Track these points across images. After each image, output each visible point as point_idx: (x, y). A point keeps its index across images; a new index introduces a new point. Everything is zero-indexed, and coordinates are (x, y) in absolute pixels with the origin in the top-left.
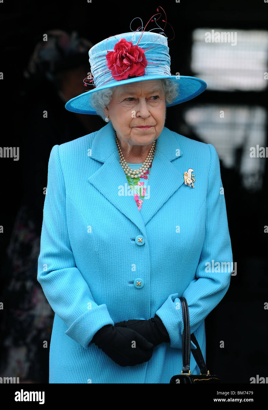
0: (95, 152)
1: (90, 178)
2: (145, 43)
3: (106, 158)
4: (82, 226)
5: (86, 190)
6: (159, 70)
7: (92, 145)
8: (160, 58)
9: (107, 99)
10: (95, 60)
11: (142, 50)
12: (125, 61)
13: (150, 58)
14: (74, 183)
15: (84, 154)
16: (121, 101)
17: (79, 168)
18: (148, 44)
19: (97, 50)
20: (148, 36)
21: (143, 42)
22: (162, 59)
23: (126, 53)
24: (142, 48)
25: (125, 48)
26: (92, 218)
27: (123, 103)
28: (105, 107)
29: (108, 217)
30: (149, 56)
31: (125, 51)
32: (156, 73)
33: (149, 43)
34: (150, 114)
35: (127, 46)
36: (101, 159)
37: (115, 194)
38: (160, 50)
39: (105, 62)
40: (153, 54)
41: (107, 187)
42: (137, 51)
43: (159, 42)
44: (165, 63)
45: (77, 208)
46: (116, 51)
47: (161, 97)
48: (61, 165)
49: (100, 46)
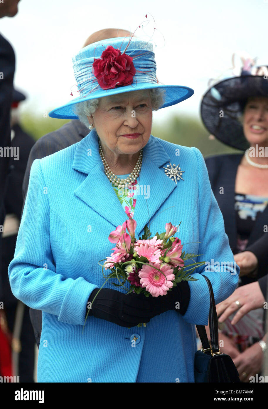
0: (78, 163)
1: (76, 191)
2: (133, 50)
3: (90, 169)
4: (73, 243)
5: (73, 204)
6: (146, 78)
7: (74, 156)
9: (93, 107)
10: (79, 67)
11: (130, 58)
12: (113, 70)
13: (137, 65)
14: (60, 198)
15: (67, 166)
16: (107, 110)
17: (64, 182)
18: (135, 51)
19: (82, 57)
20: (136, 42)
21: (130, 49)
22: (149, 66)
23: (113, 61)
24: (130, 56)
25: (113, 56)
26: (84, 234)
27: (110, 111)
28: (90, 115)
29: (99, 231)
31: (113, 59)
32: (144, 81)
33: (137, 49)
34: (138, 122)
35: (115, 54)
36: (85, 170)
37: (104, 206)
38: (147, 57)
39: (91, 69)
40: (141, 61)
41: (95, 200)
42: (125, 59)
43: (146, 49)
44: (152, 70)
45: (67, 225)
46: (104, 60)
47: (149, 106)
48: (44, 180)
49: (85, 52)
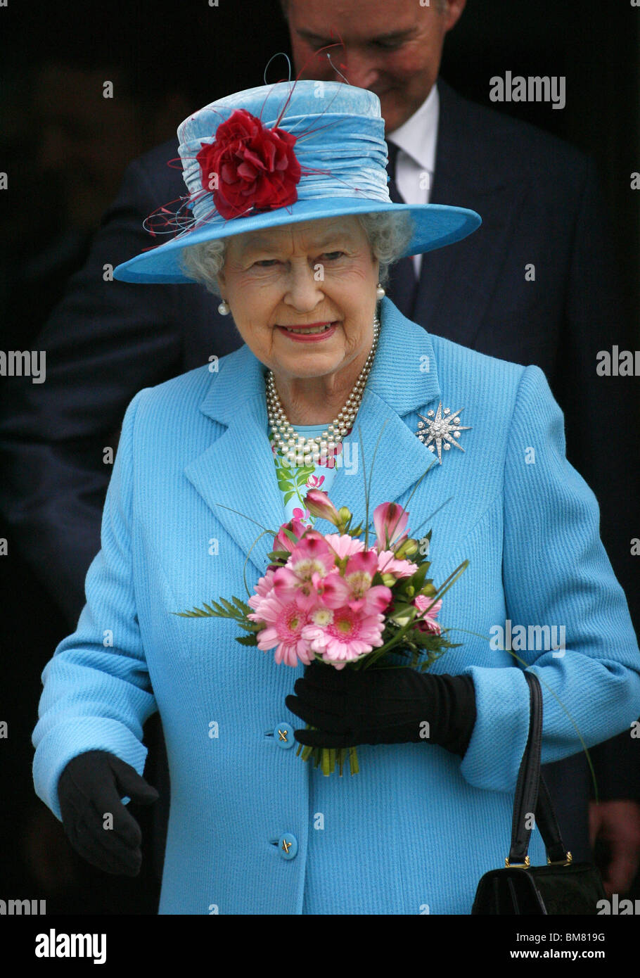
0: (214, 398)
2: (301, 116)
6: (341, 185)
8: (345, 153)
9: (213, 262)
11: (292, 137)
12: (242, 171)
16: (245, 269)
18: (308, 120)
21: (296, 115)
23: (243, 150)
24: (293, 132)
25: (243, 136)
27: (251, 271)
30: (314, 150)
31: (245, 142)
33: (311, 115)
34: (321, 296)
35: (249, 130)
36: (223, 417)
38: (344, 132)
40: (326, 143)
42: (272, 143)
44: (361, 165)
46: (221, 145)
47: (353, 256)
